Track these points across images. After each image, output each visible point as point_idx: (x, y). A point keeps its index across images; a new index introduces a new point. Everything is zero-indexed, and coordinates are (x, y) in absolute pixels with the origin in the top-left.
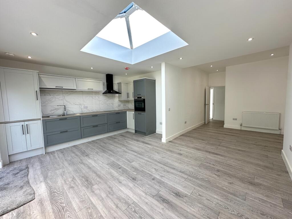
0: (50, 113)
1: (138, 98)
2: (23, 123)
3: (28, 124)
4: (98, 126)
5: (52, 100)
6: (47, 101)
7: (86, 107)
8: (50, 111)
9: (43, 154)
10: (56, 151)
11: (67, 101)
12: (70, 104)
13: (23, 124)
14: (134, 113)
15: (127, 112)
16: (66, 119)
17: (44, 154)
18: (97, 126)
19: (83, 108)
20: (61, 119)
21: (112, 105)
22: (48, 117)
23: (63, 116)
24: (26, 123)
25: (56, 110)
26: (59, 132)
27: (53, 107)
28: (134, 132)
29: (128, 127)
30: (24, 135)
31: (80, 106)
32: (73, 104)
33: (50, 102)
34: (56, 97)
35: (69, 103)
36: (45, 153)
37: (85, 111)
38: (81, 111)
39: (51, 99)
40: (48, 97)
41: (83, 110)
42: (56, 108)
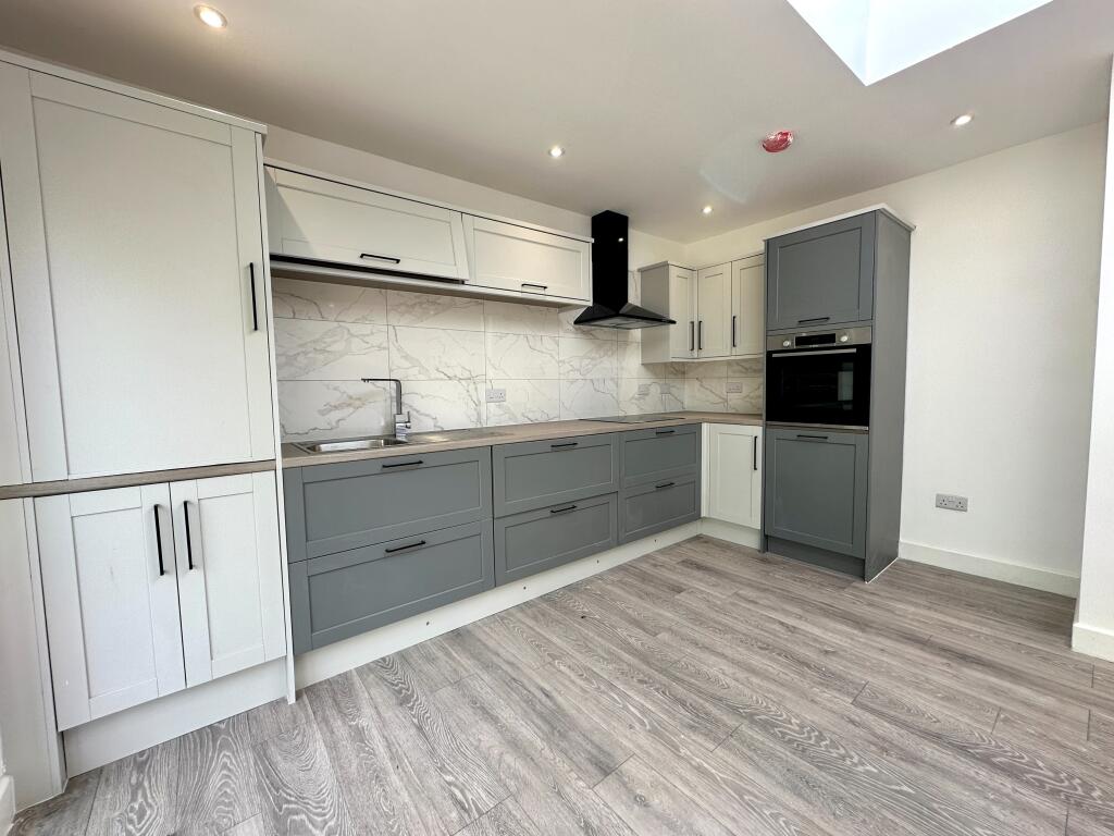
0: (322, 422)
1: (800, 341)
2: (158, 494)
3: (192, 498)
4: (580, 505)
5: (334, 348)
6: (305, 353)
7: (497, 397)
8: (322, 413)
9: (284, 700)
10: (360, 670)
11: (406, 357)
12: (422, 377)
13: (164, 502)
14: (758, 431)
15: (705, 426)
16: (415, 463)
17: (292, 700)
18: (570, 508)
19: (483, 400)
20: (390, 466)
21: (610, 385)
22: (313, 448)
23: (387, 443)
24: (183, 491)
25: (351, 410)
26: (380, 552)
27: (335, 389)
28: (753, 542)
29: (703, 514)
30: (169, 579)
31: (472, 387)
32: (435, 374)
33: (321, 357)
34: (355, 329)
35: (415, 371)
36: (298, 695)
37: (494, 417)
38: (474, 419)
39: (328, 340)
40: (312, 328)
41: (483, 409)
42: (351, 398)
